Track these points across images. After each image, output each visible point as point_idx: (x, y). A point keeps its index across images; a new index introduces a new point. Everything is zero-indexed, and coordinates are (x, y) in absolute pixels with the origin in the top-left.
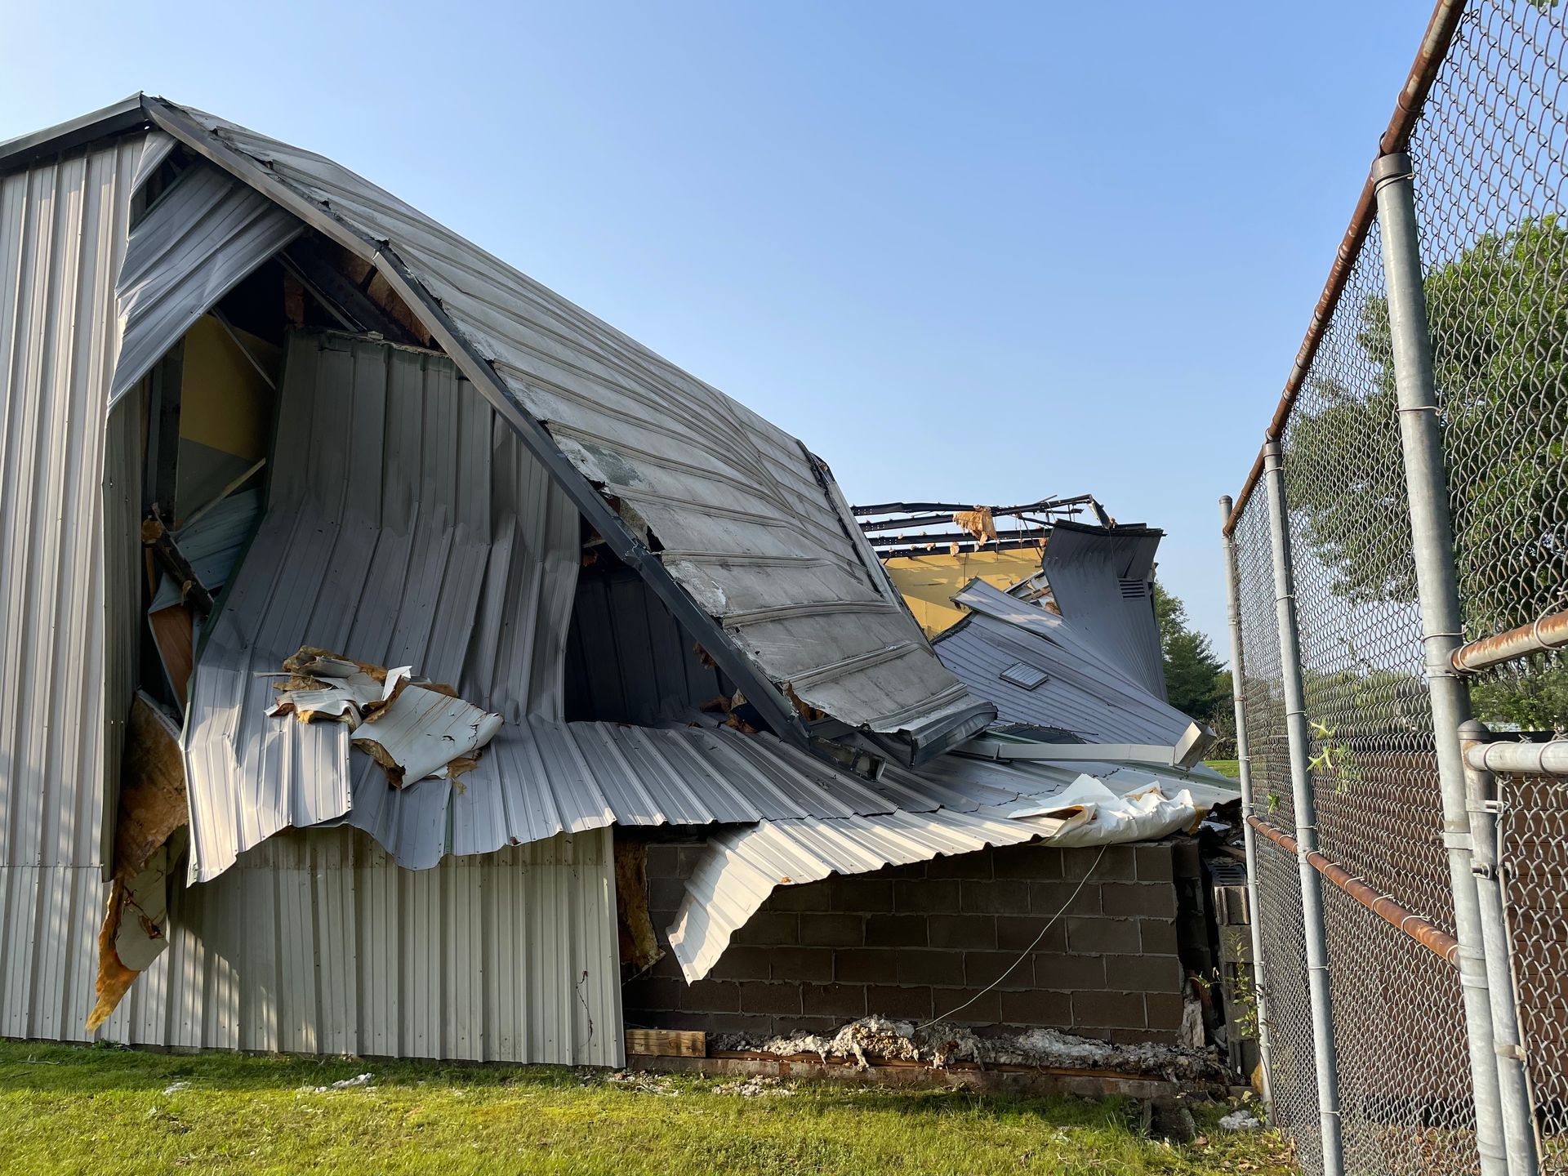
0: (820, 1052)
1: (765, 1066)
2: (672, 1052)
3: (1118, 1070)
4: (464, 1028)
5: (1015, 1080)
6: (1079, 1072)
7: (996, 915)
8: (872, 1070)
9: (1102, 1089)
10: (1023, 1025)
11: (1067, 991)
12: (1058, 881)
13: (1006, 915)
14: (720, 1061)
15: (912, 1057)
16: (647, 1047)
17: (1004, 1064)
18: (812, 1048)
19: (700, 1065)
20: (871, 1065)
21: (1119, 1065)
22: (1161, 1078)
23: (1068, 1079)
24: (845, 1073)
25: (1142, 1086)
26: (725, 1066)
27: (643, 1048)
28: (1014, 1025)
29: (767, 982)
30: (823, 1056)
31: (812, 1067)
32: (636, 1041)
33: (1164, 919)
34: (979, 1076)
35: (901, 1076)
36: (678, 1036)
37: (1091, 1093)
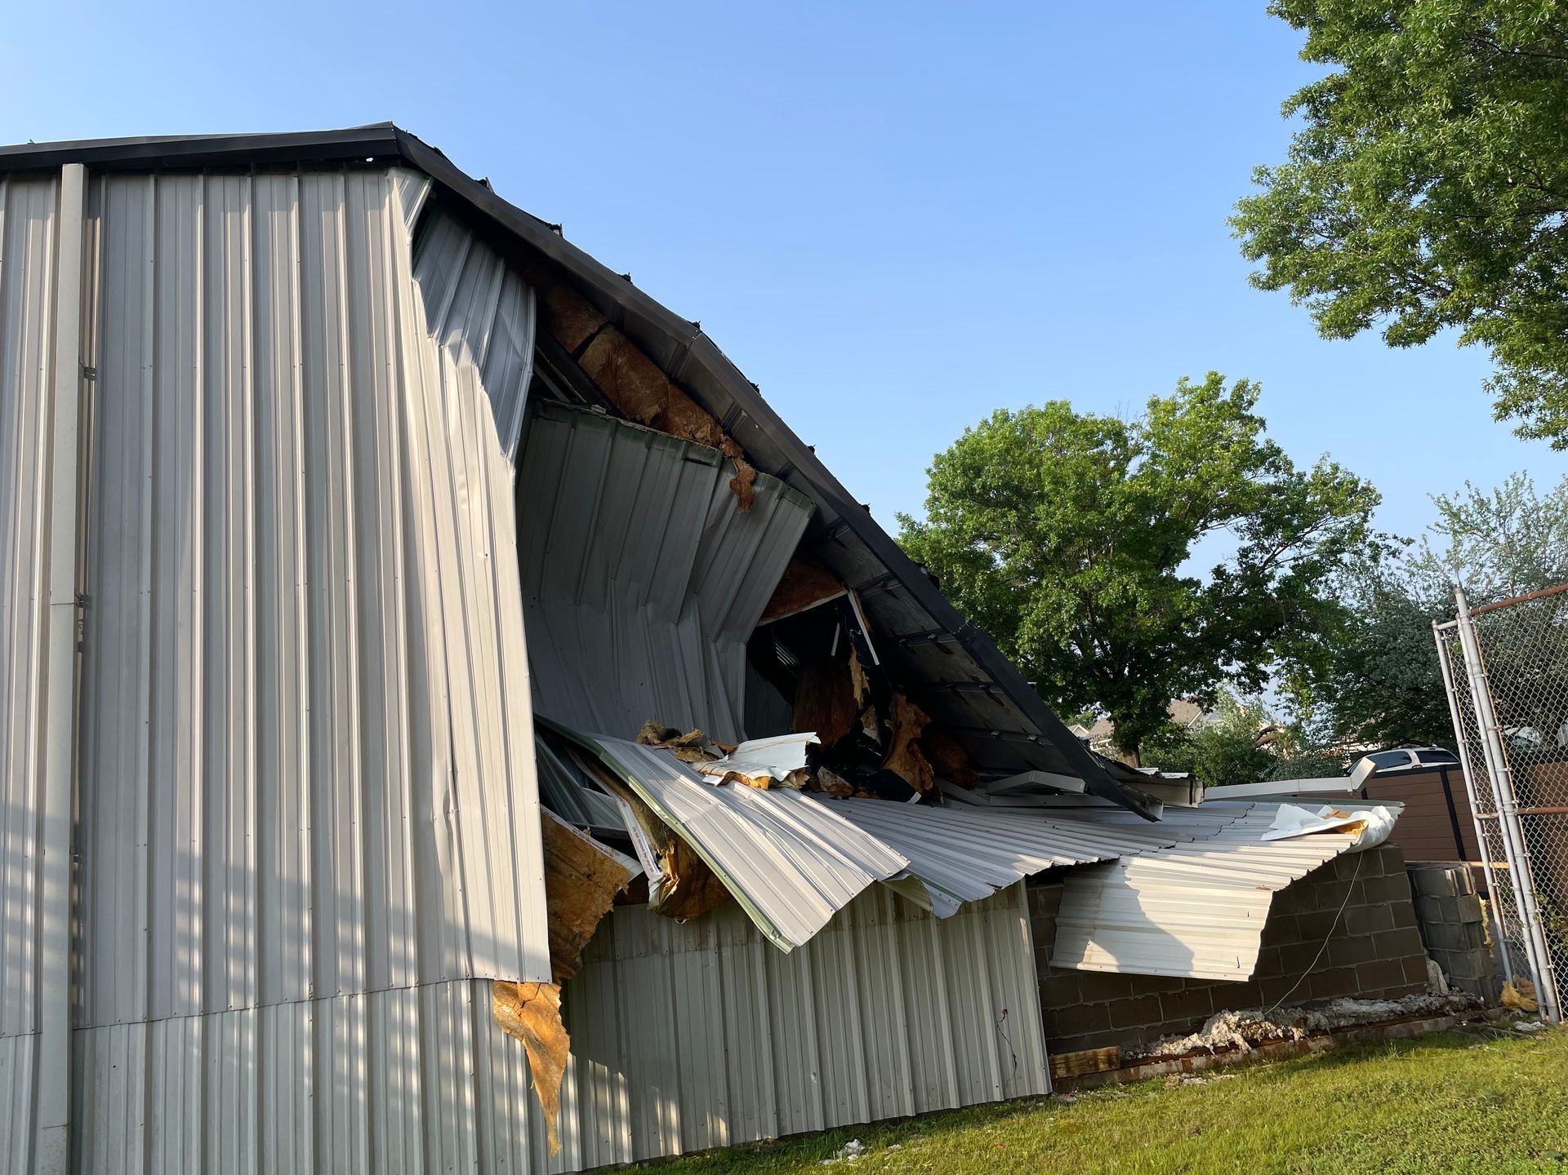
0: (1208, 1046)
1: (1171, 1065)
2: (1089, 1070)
3: (1417, 1015)
4: (890, 1087)
5: (1356, 1037)
6: (1393, 1022)
7: (1296, 914)
8: (1255, 1052)
9: (1412, 1031)
10: (1327, 998)
11: (1354, 966)
12: (1336, 882)
13: (1303, 913)
14: (1132, 1070)
15: (1278, 1035)
16: (1068, 1069)
17: (1344, 1027)
18: (1199, 1043)
19: (1116, 1076)
20: (1253, 1047)
21: (1417, 1011)
22: (1444, 1015)
23: (1390, 1028)
24: (1234, 1058)
25: (1437, 1023)
26: (1137, 1073)
27: (1065, 1072)
28: (1322, 999)
29: (1132, 998)
30: (1212, 1048)
31: (1208, 1059)
32: (1058, 1066)
33: (1406, 901)
34: (1331, 1039)
35: (1276, 1051)
36: (1095, 1054)
37: (1406, 1035)
